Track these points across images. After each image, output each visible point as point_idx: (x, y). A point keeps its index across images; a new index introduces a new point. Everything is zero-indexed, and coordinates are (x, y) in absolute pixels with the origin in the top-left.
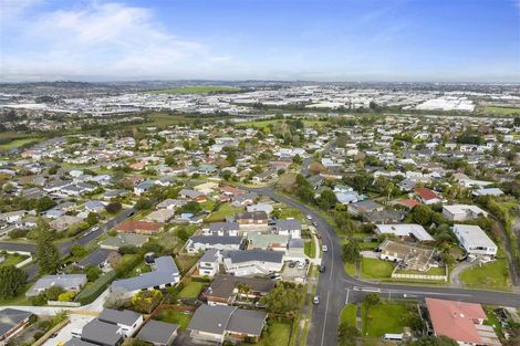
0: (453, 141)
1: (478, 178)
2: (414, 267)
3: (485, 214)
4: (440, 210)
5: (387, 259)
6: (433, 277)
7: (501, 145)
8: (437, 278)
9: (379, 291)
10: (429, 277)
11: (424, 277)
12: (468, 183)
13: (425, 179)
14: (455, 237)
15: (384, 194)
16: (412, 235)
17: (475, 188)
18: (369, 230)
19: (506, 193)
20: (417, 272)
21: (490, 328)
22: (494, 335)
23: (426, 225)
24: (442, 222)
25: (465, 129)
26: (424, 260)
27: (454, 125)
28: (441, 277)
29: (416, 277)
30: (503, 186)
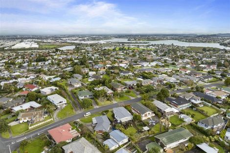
0: (34, 61)
1: (50, 75)
2: (38, 120)
3: (58, 88)
4: (40, 92)
5: (24, 123)
6: (47, 121)
7: (54, 60)
8: (49, 120)
9: (26, 138)
10: (45, 122)
11: (44, 122)
12: (47, 78)
13: (28, 80)
14: (50, 101)
15: (10, 92)
16: (31, 107)
17: (50, 79)
18: (9, 112)
19: (62, 78)
20: (40, 122)
21: (74, 130)
22: (76, 132)
23: (36, 100)
24: (42, 97)
25: (38, 56)
26: (41, 116)
27: (32, 54)
28: (50, 120)
29: (40, 124)
30: (60, 76)
